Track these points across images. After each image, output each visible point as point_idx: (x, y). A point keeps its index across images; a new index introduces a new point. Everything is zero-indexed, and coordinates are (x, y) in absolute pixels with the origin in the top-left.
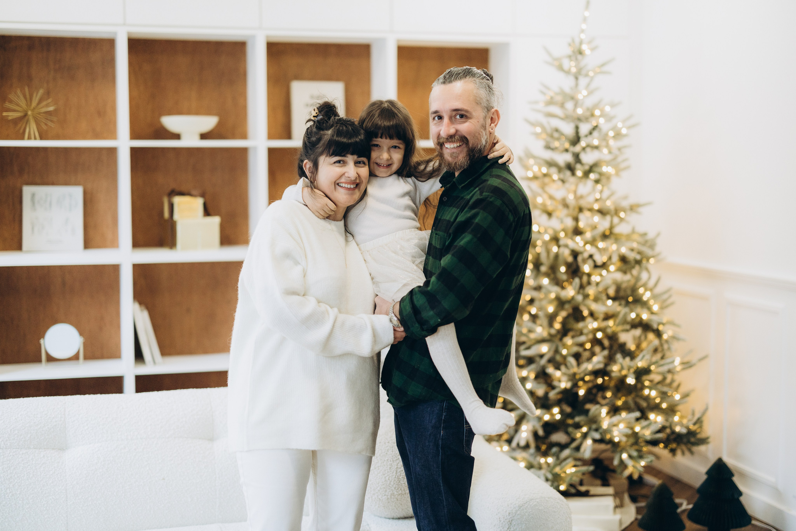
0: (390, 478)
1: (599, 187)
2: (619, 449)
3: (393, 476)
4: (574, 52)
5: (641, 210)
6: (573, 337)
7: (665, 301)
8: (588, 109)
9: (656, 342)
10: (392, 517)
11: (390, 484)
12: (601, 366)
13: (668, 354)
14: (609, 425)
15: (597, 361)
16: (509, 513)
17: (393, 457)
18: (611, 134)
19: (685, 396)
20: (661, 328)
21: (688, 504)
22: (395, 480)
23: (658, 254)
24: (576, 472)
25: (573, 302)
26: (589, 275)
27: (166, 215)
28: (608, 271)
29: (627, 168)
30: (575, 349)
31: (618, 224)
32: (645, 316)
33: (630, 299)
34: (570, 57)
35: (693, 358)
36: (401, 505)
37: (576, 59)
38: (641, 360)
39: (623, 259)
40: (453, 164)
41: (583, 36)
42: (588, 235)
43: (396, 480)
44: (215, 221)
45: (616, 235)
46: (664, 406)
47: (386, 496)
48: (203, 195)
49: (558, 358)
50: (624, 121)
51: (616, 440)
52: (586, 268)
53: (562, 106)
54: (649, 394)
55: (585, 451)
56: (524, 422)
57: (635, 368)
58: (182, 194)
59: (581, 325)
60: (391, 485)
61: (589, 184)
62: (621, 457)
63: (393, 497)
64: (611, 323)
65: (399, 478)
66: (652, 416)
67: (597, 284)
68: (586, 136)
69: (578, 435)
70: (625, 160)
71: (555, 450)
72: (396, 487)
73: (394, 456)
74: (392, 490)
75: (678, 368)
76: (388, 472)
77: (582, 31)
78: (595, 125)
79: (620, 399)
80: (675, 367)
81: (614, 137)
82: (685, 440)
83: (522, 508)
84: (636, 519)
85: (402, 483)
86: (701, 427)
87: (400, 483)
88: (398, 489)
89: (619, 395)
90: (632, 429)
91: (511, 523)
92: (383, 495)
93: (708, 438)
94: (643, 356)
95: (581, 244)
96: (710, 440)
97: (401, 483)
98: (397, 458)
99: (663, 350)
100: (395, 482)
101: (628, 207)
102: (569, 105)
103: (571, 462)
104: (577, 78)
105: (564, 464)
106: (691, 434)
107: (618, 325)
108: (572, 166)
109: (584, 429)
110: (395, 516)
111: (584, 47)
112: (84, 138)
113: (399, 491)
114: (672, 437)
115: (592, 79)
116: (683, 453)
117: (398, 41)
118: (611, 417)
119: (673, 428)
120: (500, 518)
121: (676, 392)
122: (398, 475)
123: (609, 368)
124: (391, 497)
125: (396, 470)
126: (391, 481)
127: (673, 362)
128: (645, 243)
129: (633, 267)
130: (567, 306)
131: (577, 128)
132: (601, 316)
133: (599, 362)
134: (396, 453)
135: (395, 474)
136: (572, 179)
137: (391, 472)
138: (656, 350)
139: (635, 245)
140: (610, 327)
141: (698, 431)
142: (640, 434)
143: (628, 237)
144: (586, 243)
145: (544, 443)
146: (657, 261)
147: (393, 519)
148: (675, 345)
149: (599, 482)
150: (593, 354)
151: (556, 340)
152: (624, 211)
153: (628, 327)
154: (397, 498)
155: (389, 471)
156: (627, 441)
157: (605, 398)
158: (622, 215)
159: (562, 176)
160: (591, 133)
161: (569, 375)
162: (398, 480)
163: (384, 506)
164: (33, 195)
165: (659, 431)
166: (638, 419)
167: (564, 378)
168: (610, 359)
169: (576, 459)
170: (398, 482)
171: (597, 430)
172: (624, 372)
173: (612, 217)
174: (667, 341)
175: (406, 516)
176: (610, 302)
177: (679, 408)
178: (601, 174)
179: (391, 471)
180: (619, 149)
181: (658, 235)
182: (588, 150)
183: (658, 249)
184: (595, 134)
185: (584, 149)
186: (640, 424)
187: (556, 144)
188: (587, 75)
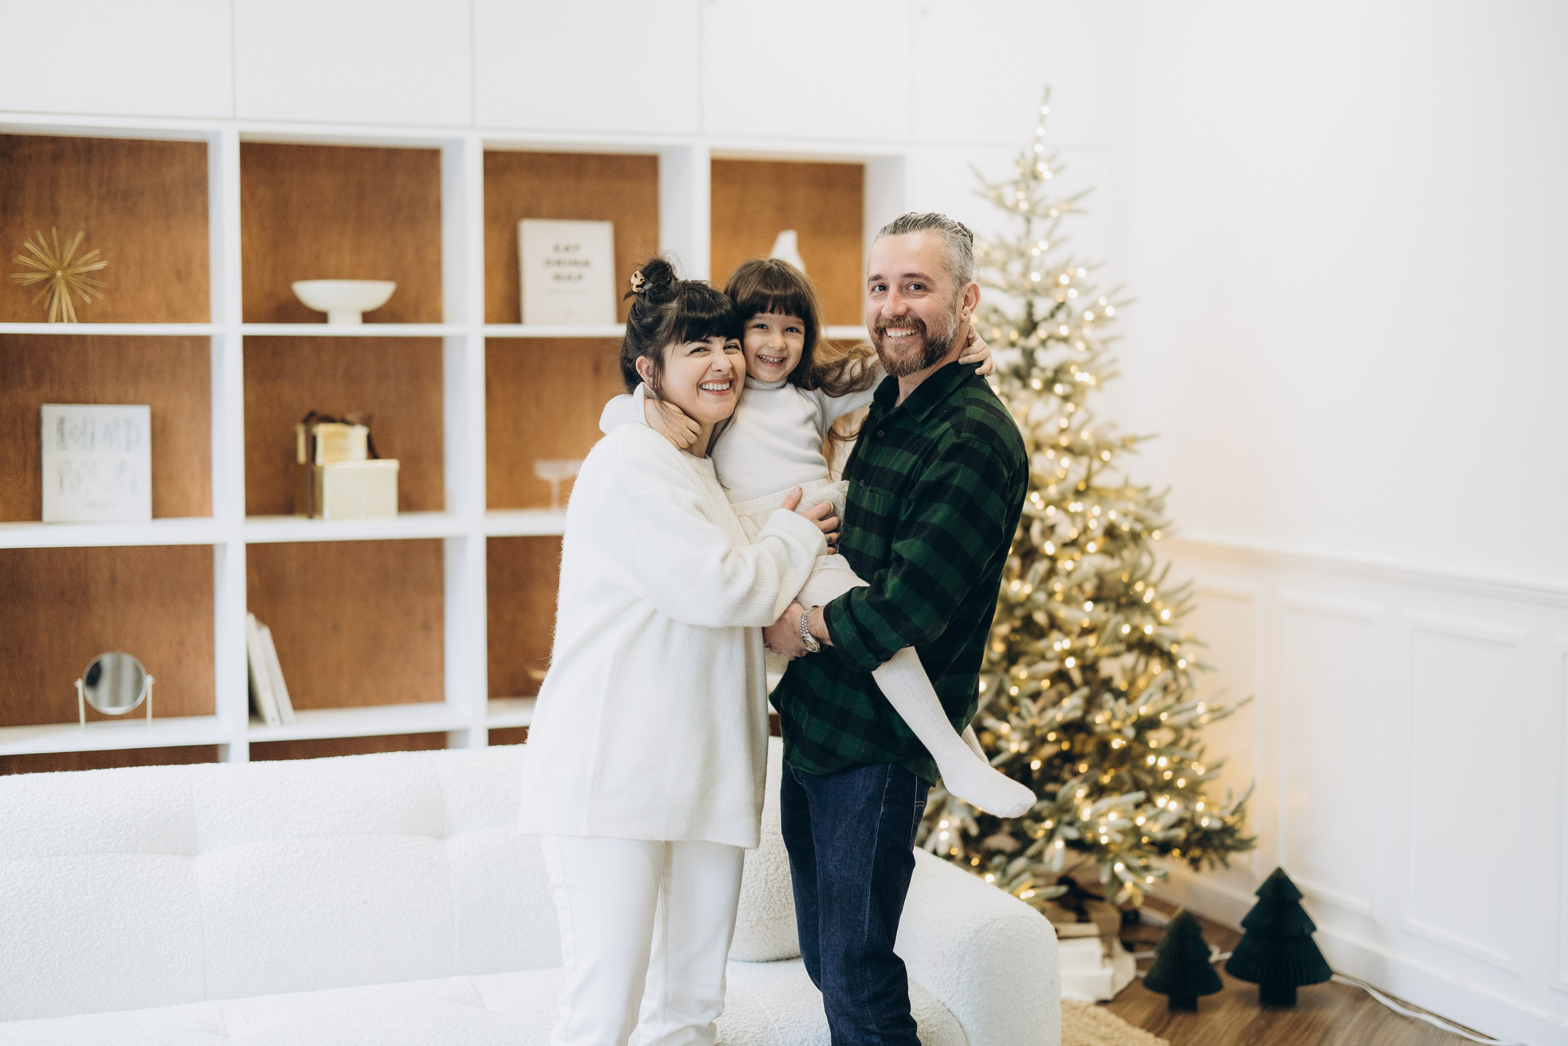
0: (756, 891)
1: (1070, 407)
2: (1111, 856)
3: (761, 888)
4: (1024, 175)
5: (1138, 446)
6: (1029, 665)
7: (1181, 603)
8: (1048, 274)
9: (1168, 675)
10: (756, 958)
11: (755, 902)
12: (1078, 714)
13: (1187, 695)
14: (1092, 815)
15: (1071, 706)
16: (959, 943)
17: (759, 856)
18: (1089, 316)
19: (1216, 766)
20: (1174, 649)
21: (1222, 951)
22: (764, 895)
23: (1168, 524)
24: (1036, 896)
25: (1029, 605)
26: (1053, 559)
27: (302, 457)
28: (1083, 552)
29: (1114, 375)
30: (1032, 686)
31: (1099, 471)
32: (1149, 629)
33: (1123, 600)
34: (1016, 183)
35: (1229, 702)
36: (774, 936)
37: (1028, 188)
38: (1145, 703)
39: (1111, 532)
40: (899, 363)
41: (1039, 148)
42: (1053, 491)
43: (767, 895)
44: (389, 467)
45: (1097, 490)
46: (1181, 783)
47: (748, 923)
48: (366, 422)
49: (1003, 702)
50: (1110, 294)
51: (1104, 840)
52: (1049, 548)
53: (1003, 268)
54: (1156, 764)
55: (1051, 860)
56: (944, 814)
57: (1134, 718)
58: (329, 419)
59: (1041, 645)
60: (757, 904)
61: (1054, 402)
62: (1113, 869)
63: (760, 923)
64: (1091, 640)
65: (771, 892)
66: (1161, 801)
67: (1069, 574)
68: (1045, 319)
69: (1040, 834)
70: (1114, 361)
71: (998, 860)
72: (766, 907)
73: (761, 856)
74: (759, 911)
75: (1204, 719)
76: (752, 882)
77: (1038, 139)
78: (1061, 301)
79: (1106, 772)
80: (1199, 716)
81: (1093, 321)
82: (1216, 842)
83: (980, 934)
84: (1137, 978)
85: (776, 899)
86: (1242, 819)
87: (772, 900)
88: (769, 909)
89: (1106, 765)
90: (1132, 819)
91: (962, 959)
92: (744, 920)
93: (1253, 839)
94: (1150, 696)
95: (1040, 505)
96: (1255, 843)
97: (774, 900)
98: (767, 858)
99: (1179, 687)
100: (764, 898)
101: (1118, 443)
102: (1015, 267)
103: (1027, 879)
104: (1028, 221)
105: (1015, 883)
106: (1227, 830)
107: (1105, 644)
108: (1023, 372)
109: (1049, 824)
110: (762, 957)
111: (1042, 167)
112: (153, 319)
113: (771, 913)
114: (1195, 837)
115: (1057, 221)
116: (1212, 865)
117: (712, 151)
118: (1094, 802)
119: (1197, 821)
120: (943, 952)
121: (1197, 763)
122: (768, 886)
123: (1089, 718)
124: (757, 924)
125: (765, 878)
126: (758, 897)
127: (1195, 707)
128: (1149, 503)
129: (1125, 546)
130: (1019, 612)
131: (1030, 306)
132: (1077, 630)
133: (1074, 708)
134: (764, 850)
135: (764, 886)
136: (1023, 394)
137: (757, 882)
138: (1165, 689)
139: (1132, 507)
140: (1092, 648)
141: (1237, 827)
142: (1144, 830)
143: (1119, 493)
144: (1047, 505)
145: (978, 851)
146: (1166, 536)
147: (758, 962)
148: (1198, 678)
149: (1072, 916)
150: (1061, 697)
151: (999, 670)
152: (1110, 448)
153: (1122, 647)
154: (766, 925)
155: (754, 879)
156: (1123, 842)
157: (1076, 774)
158: (1106, 455)
159: (1006, 389)
160: (1052, 315)
161: (1023, 730)
162: (769, 895)
163: (744, 941)
164: (62, 421)
165: (1173, 826)
166: (1138, 806)
167: (1016, 736)
168: (1091, 704)
169: (1035, 875)
170: (769, 898)
171: (1071, 824)
172: (1116, 725)
173: (1091, 458)
174: (1184, 672)
175: (779, 956)
176: (1089, 606)
177: (1205, 787)
178: (1074, 385)
179: (756, 880)
180: (1105, 342)
181: (1168, 490)
182: (1051, 343)
183: (1167, 515)
184: (1061, 316)
185: (1043, 343)
186: (1145, 811)
187: (996, 333)
188: (1046, 216)
